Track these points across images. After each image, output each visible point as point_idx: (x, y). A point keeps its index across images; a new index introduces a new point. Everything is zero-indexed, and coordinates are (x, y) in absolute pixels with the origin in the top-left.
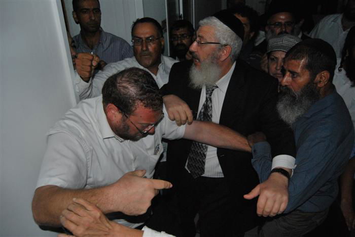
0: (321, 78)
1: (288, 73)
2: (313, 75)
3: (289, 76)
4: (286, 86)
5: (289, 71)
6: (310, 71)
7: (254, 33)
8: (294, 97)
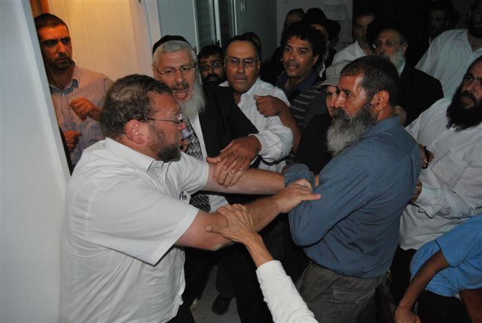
0: (379, 100)
1: (342, 93)
2: (370, 96)
3: (343, 96)
4: (340, 108)
5: (344, 90)
6: (366, 89)
7: (318, 57)
8: (347, 121)
